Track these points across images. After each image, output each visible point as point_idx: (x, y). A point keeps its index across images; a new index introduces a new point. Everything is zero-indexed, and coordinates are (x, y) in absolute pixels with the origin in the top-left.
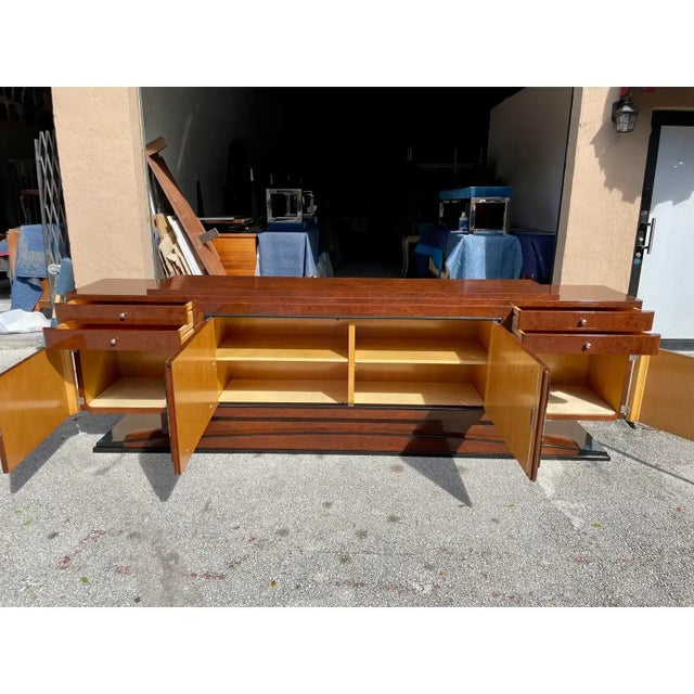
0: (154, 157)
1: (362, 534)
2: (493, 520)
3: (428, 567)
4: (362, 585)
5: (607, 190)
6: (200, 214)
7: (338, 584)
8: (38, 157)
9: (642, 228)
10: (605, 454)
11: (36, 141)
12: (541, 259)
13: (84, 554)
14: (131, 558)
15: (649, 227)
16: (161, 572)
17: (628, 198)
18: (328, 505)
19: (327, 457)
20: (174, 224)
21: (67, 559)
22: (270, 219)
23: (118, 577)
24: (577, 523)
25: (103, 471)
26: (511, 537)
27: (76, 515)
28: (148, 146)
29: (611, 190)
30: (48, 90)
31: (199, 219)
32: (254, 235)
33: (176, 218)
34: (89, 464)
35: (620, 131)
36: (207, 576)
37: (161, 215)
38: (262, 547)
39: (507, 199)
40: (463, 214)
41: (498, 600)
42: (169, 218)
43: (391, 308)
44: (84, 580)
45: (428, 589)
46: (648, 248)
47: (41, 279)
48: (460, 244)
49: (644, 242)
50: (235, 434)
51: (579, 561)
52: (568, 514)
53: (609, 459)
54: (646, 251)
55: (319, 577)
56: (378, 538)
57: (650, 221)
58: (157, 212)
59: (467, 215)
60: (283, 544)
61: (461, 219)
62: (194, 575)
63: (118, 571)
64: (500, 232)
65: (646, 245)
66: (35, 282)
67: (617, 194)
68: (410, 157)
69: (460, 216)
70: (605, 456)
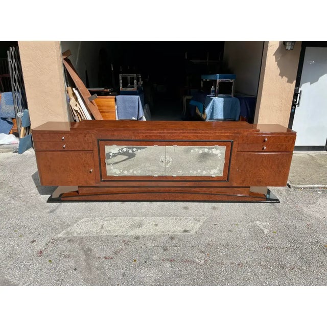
0: (66, 59)
1: (172, 238)
2: (229, 231)
3: (202, 252)
4: (174, 260)
5: (280, 77)
6: (88, 87)
7: (163, 260)
8: (10, 60)
9: (296, 95)
11: (8, 52)
12: (249, 109)
13: (49, 249)
14: (70, 251)
15: (299, 95)
16: (84, 256)
17: (290, 81)
18: (156, 225)
19: (154, 203)
20: (76, 92)
21: (41, 252)
22: (122, 89)
23: (65, 259)
24: (266, 231)
25: (52, 211)
26: (237, 238)
27: (43, 232)
29: (282, 77)
31: (87, 89)
32: (114, 97)
33: (77, 89)
34: (45, 208)
35: (287, 50)
36: (105, 258)
37: (70, 88)
38: (128, 245)
39: (233, 80)
40: (213, 87)
41: (233, 266)
42: (74, 89)
43: (184, 136)
44: (50, 261)
45: (202, 262)
46: (298, 104)
47: (13, 119)
48: (212, 102)
49: (296, 102)
50: (112, 193)
51: (267, 248)
52: (262, 227)
53: (279, 202)
54: (297, 105)
55: (155, 257)
56: (179, 240)
57: (299, 92)
58: (67, 86)
59: (215, 87)
60: (138, 243)
62: (99, 258)
63: (65, 257)
64: (230, 95)
65: (297, 103)
66: (10, 120)
67: (285, 79)
68: (186, 57)
69: (211, 88)
70: (277, 201)
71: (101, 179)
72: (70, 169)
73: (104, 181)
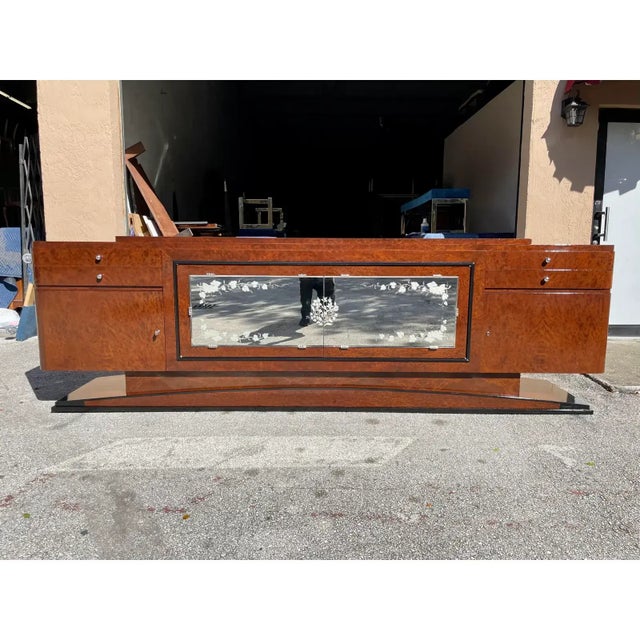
0: (133, 161)
1: (339, 473)
2: (480, 461)
3: (413, 499)
4: (341, 515)
5: (556, 180)
6: (175, 218)
7: (313, 515)
8: (22, 161)
9: (597, 217)
10: (587, 407)
11: (20, 146)
13: (29, 493)
14: (82, 497)
15: (603, 216)
16: (114, 507)
17: (577, 187)
18: (301, 450)
20: (149, 223)
21: (10, 498)
22: (242, 225)
23: (66, 513)
24: (569, 462)
25: (60, 427)
26: (499, 474)
27: (26, 461)
28: (127, 151)
30: (33, 83)
33: (153, 220)
34: (46, 421)
36: (166, 510)
37: (136, 217)
38: (228, 485)
39: (464, 201)
40: (425, 220)
41: (495, 527)
42: (145, 217)
44: (27, 516)
45: (415, 518)
46: (604, 235)
47: (17, 279)
49: (599, 231)
51: (578, 493)
52: (559, 455)
53: (591, 413)
54: (602, 238)
55: (292, 509)
56: (356, 477)
57: (604, 210)
58: (132, 212)
59: (429, 222)
60: (254, 483)
61: (422, 225)
62: (151, 510)
63: (66, 507)
64: (460, 231)
65: (602, 232)
66: (11, 282)
68: (371, 188)
69: (422, 222)
70: (586, 410)
71: (179, 353)
72: (110, 331)
73: (185, 359)
